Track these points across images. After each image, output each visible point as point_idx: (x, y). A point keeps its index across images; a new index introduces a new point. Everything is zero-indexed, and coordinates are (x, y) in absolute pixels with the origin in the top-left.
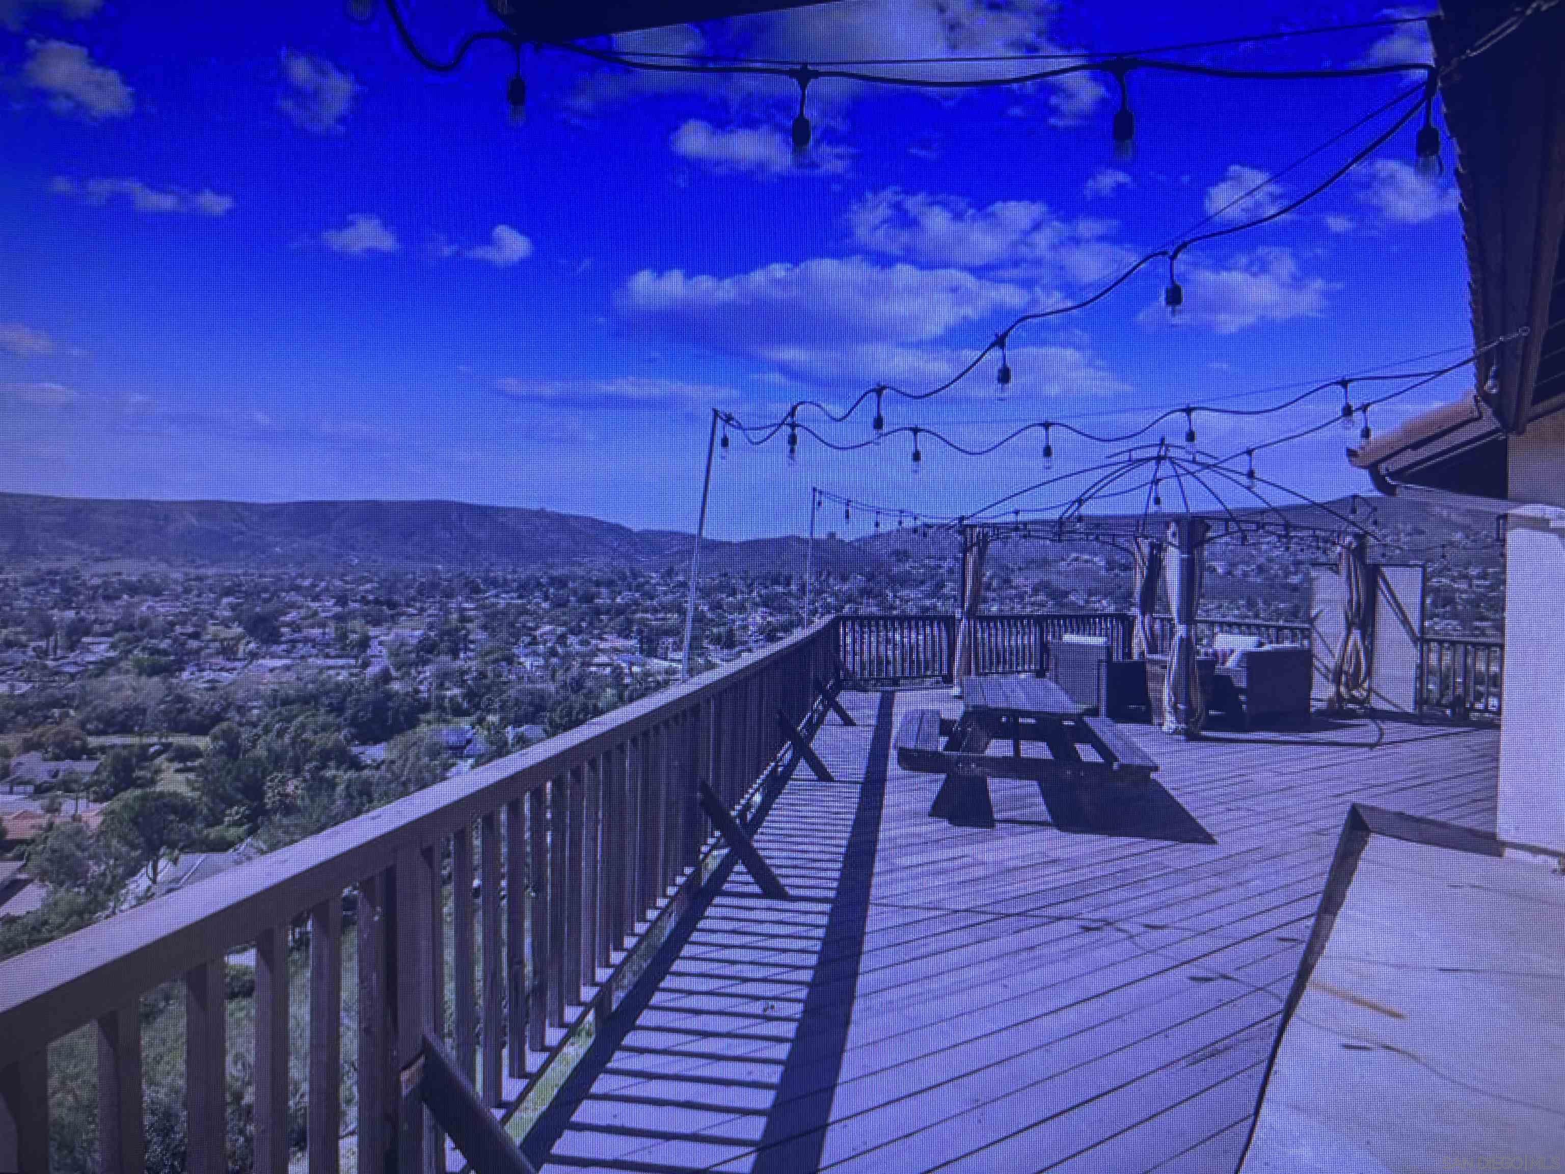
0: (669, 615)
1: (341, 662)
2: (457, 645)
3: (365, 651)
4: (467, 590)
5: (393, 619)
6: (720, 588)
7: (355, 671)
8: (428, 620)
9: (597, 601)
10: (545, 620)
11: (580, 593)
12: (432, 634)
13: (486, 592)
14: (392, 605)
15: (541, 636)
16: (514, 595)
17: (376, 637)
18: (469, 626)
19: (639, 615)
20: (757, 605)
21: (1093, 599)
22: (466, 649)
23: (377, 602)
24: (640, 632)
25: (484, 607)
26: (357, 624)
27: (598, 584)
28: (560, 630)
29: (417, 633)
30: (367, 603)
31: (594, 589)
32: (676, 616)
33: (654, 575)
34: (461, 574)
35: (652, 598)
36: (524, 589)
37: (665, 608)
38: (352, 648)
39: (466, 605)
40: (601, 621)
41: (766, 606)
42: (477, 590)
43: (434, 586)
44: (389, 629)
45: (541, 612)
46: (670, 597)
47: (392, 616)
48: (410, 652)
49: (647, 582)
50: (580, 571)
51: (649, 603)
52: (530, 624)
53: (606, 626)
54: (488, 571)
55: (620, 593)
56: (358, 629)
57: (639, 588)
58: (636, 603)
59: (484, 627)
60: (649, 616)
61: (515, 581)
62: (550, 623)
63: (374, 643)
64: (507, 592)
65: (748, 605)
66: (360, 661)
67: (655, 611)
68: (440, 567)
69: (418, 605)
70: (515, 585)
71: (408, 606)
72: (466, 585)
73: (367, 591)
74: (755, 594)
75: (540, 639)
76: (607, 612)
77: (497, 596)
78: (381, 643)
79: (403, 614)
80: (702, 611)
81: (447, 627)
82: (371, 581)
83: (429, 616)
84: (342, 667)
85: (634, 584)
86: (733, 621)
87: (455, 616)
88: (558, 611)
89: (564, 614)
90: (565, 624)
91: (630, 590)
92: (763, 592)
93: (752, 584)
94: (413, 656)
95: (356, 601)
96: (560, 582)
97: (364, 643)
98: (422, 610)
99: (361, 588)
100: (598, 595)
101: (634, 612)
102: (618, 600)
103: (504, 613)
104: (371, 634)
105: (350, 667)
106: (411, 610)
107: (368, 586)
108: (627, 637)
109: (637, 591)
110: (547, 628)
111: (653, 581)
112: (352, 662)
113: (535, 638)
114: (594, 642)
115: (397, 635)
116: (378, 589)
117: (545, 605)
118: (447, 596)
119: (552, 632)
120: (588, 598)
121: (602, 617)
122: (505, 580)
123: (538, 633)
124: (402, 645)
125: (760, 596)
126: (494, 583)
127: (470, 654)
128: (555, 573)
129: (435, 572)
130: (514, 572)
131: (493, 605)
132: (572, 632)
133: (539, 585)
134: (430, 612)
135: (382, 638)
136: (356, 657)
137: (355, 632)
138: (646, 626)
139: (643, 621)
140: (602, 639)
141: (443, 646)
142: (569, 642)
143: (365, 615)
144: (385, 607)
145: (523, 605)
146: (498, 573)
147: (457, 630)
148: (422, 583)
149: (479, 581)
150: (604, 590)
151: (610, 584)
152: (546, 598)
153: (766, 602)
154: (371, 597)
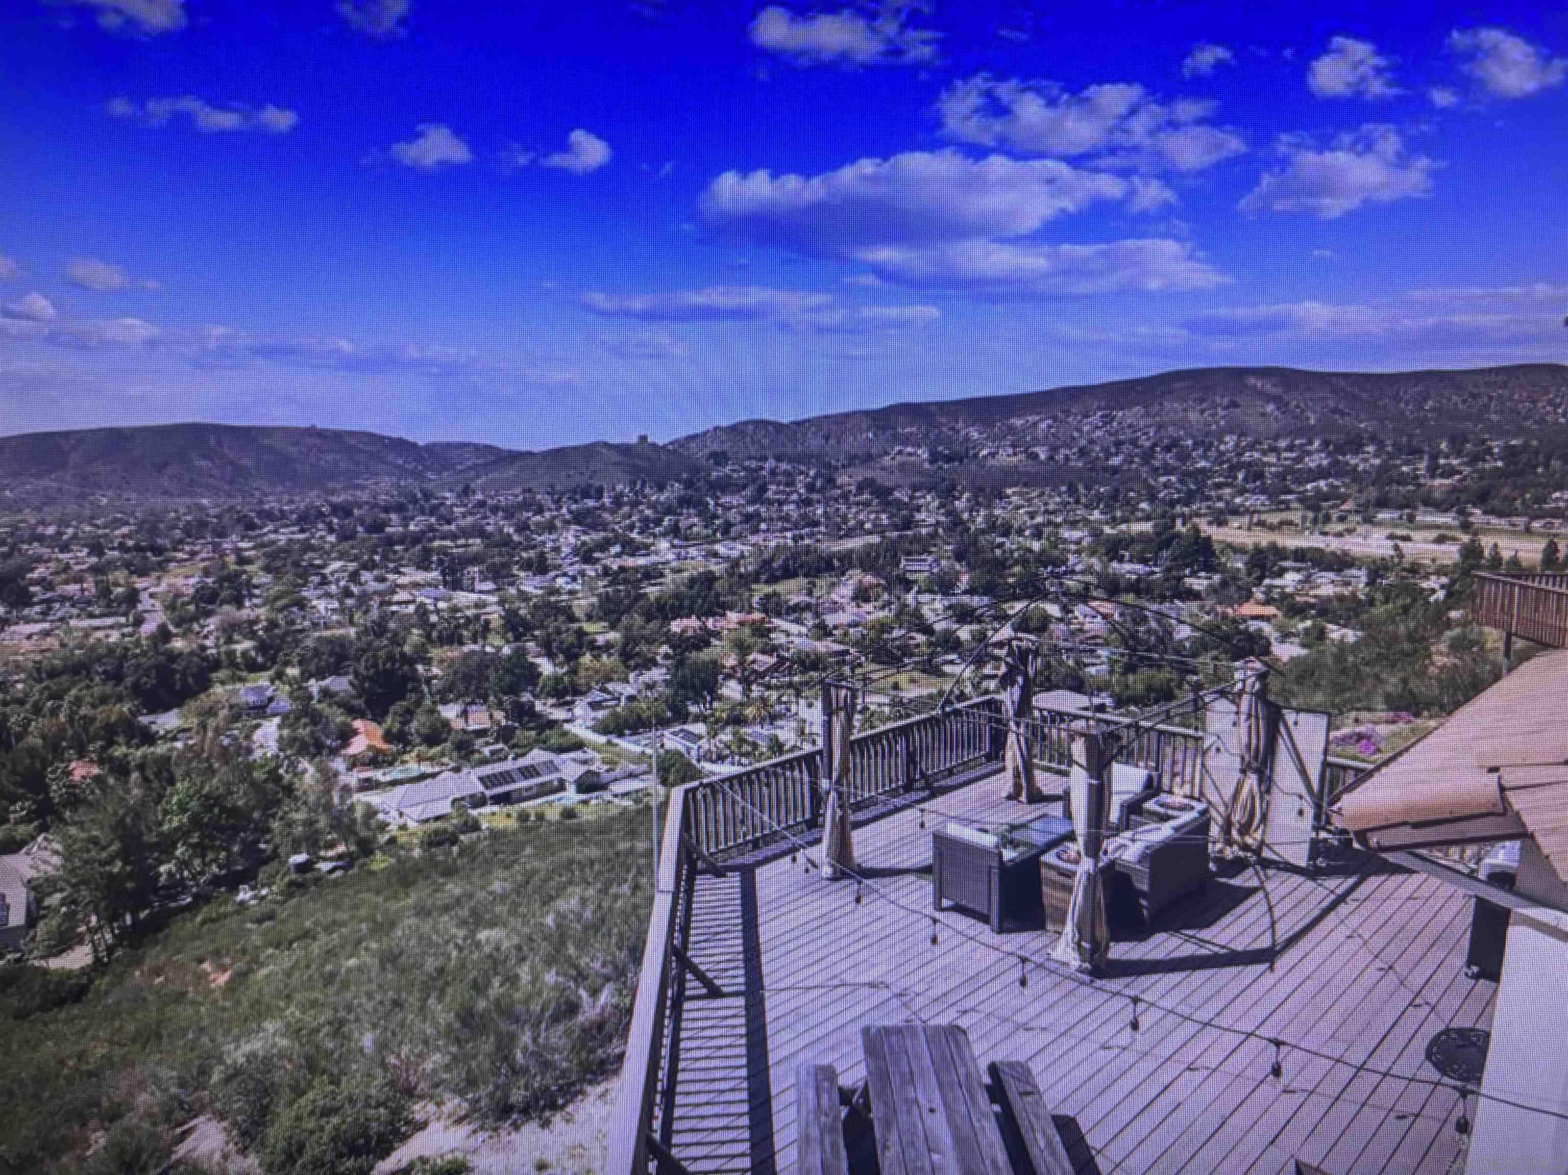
0: (471, 541)
1: (109, 621)
2: (239, 591)
3: (134, 607)
4: (240, 527)
5: (162, 567)
6: (525, 506)
7: (126, 630)
8: (203, 564)
9: (388, 530)
10: (333, 555)
11: (368, 521)
12: (210, 580)
13: (261, 528)
14: (158, 551)
15: (332, 574)
16: (296, 529)
17: (145, 589)
18: (248, 568)
19: (436, 543)
20: (567, 523)
21: (918, 494)
22: (252, 596)
23: (138, 548)
24: (441, 562)
25: (263, 545)
26: (120, 575)
27: (386, 510)
28: (352, 566)
29: (192, 581)
30: (127, 550)
31: (383, 515)
32: (478, 541)
33: (448, 495)
34: (231, 509)
35: (449, 522)
36: (305, 520)
37: (465, 533)
38: (119, 605)
39: (243, 545)
40: (395, 552)
41: (578, 523)
42: (251, 526)
43: (203, 525)
44: (159, 578)
45: (327, 546)
46: (470, 520)
47: (159, 564)
48: (188, 604)
49: (443, 504)
50: (364, 496)
51: (446, 528)
52: (318, 562)
53: (402, 558)
54: (261, 502)
55: (412, 519)
56: (122, 581)
57: (433, 511)
58: (431, 529)
59: (267, 569)
60: (448, 543)
61: (292, 512)
62: (340, 559)
63: (144, 596)
64: (287, 526)
65: (558, 523)
66: (131, 619)
67: (454, 537)
68: (205, 501)
69: (187, 548)
70: (295, 516)
71: (175, 550)
72: (239, 520)
73: (124, 536)
74: (564, 510)
75: (330, 578)
76: (401, 542)
77: (276, 531)
78: (152, 596)
79: (170, 560)
80: (509, 535)
81: (225, 572)
82: (127, 523)
83: (203, 560)
84: (111, 627)
85: (427, 506)
86: (543, 543)
87: (232, 558)
88: (345, 545)
89: (353, 547)
90: (356, 558)
91: (423, 513)
92: (574, 507)
93: (559, 500)
94: (192, 608)
95: (113, 549)
96: (344, 511)
97: (132, 597)
98: (193, 554)
99: (117, 532)
100: (387, 523)
101: (431, 540)
102: (412, 527)
103: (287, 550)
104: (138, 586)
105: (121, 626)
106: (180, 555)
107: (125, 530)
108: (427, 569)
109: (431, 514)
110: (336, 565)
111: (448, 503)
112: (123, 620)
113: (324, 577)
114: (391, 577)
115: (170, 585)
116: (137, 532)
117: (332, 538)
118: (219, 537)
119: (343, 569)
120: (377, 527)
121: (397, 548)
122: (282, 511)
123: (327, 571)
124: (178, 595)
125: (570, 512)
126: (269, 516)
127: (255, 601)
128: (335, 499)
129: (201, 508)
130: (291, 502)
131: (273, 542)
132: (365, 567)
133: (321, 515)
134: (204, 555)
135: (152, 590)
136: (125, 614)
137: (117, 585)
138: (446, 554)
139: (443, 550)
140: (399, 573)
141: (224, 594)
142: (363, 579)
143: (127, 565)
144: (149, 554)
145: (307, 539)
146: (271, 504)
147: (237, 574)
148: (189, 522)
149: (253, 514)
150: (394, 516)
151: (400, 508)
152: (331, 530)
153: (578, 518)
154: (130, 543)
